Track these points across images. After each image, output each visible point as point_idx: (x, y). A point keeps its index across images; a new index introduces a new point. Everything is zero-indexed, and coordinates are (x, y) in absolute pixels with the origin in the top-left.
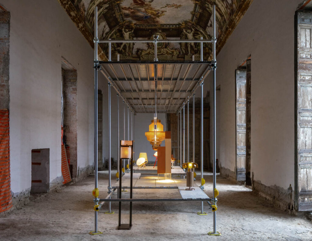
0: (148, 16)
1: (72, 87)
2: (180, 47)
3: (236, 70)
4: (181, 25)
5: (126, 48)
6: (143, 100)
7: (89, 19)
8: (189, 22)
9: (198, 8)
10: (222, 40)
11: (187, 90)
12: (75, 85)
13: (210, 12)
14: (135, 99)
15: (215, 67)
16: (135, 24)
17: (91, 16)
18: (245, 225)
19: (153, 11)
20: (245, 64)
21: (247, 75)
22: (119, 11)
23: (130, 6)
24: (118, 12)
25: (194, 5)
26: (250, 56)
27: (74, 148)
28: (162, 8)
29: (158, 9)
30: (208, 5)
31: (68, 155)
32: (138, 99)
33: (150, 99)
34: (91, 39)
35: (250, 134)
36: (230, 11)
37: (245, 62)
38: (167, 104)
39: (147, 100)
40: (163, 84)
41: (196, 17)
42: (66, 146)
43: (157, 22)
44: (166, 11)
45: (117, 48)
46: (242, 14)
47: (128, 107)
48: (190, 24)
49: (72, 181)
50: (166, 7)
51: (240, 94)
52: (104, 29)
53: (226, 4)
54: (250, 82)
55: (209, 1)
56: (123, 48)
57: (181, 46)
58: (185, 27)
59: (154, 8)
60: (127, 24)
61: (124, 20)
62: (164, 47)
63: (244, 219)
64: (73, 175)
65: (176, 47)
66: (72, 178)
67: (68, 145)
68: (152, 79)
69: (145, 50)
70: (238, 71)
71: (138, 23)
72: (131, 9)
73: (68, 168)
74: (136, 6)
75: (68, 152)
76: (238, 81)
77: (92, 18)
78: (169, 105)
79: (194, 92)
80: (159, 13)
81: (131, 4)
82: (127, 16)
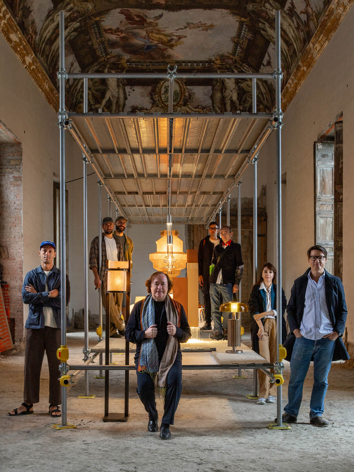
0: (153, 46)
1: (13, 175)
2: (211, 105)
3: (315, 142)
4: (213, 62)
5: (111, 105)
6: (144, 195)
7: (44, 49)
8: (228, 57)
9: (245, 31)
10: (290, 90)
11: (226, 174)
12: (19, 171)
13: (267, 37)
14: (130, 193)
15: (280, 123)
16: (128, 61)
17: (46, 44)
18: (332, 414)
19: (162, 36)
20: (332, 132)
21: (336, 149)
22: (98, 36)
23: (119, 27)
24: (97, 38)
25: (237, 24)
26: (342, 115)
27: (18, 287)
28: (177, 30)
29: (171, 32)
30: (264, 24)
31: (7, 301)
32: (137, 193)
33: (157, 193)
34: (47, 87)
35: (342, 259)
36: (304, 35)
37: (331, 128)
38: (188, 206)
39: (152, 195)
40: (184, 160)
41: (241, 48)
42: (3, 284)
43: (169, 56)
44: (185, 37)
45: (94, 105)
46: (326, 40)
47: (117, 211)
48: (231, 62)
49: (15, 349)
50: (186, 28)
51: (323, 187)
52: (71, 68)
53: (297, 22)
54: (342, 163)
55: (265, 17)
56: (105, 106)
57: (213, 103)
58: (220, 66)
59: (163, 31)
60: (113, 60)
61: (107, 54)
62: (183, 103)
63: (331, 404)
64: (16, 337)
65: (204, 105)
66: (14, 343)
67: (6, 282)
68: (163, 151)
69: (147, 109)
70: (318, 144)
71: (134, 58)
72: (122, 32)
73: (7, 323)
74: (130, 26)
75: (6, 295)
76: (318, 163)
77: (48, 46)
78: (193, 207)
79: (241, 179)
80: (172, 39)
81: (121, 22)
82: (113, 44)
